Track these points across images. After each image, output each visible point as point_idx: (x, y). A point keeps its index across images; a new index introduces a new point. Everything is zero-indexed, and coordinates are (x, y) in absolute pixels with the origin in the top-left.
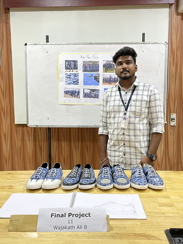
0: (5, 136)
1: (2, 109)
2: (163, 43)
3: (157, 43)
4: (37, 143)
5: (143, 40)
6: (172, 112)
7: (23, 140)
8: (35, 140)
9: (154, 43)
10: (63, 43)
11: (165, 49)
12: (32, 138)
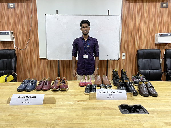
0: (34, 65)
1: (33, 50)
2: (119, 15)
3: (116, 15)
4: (52, 68)
5: (109, 14)
6: (123, 52)
7: (44, 67)
8: (50, 67)
9: (114, 15)
10: (66, 15)
11: (120, 18)
12: (49, 66)
